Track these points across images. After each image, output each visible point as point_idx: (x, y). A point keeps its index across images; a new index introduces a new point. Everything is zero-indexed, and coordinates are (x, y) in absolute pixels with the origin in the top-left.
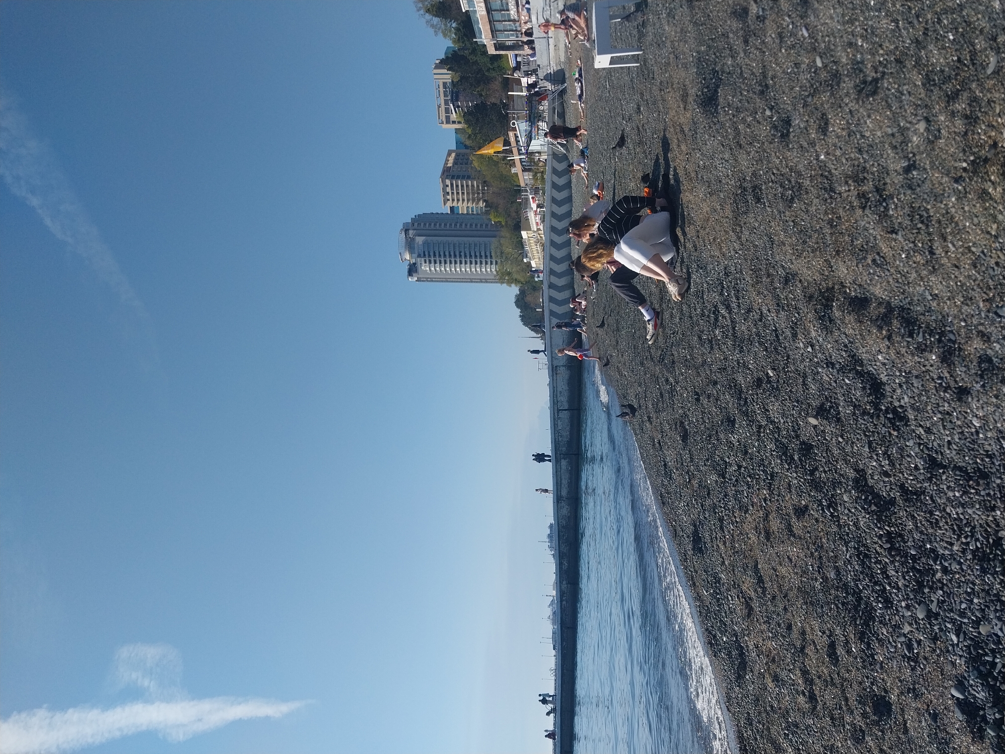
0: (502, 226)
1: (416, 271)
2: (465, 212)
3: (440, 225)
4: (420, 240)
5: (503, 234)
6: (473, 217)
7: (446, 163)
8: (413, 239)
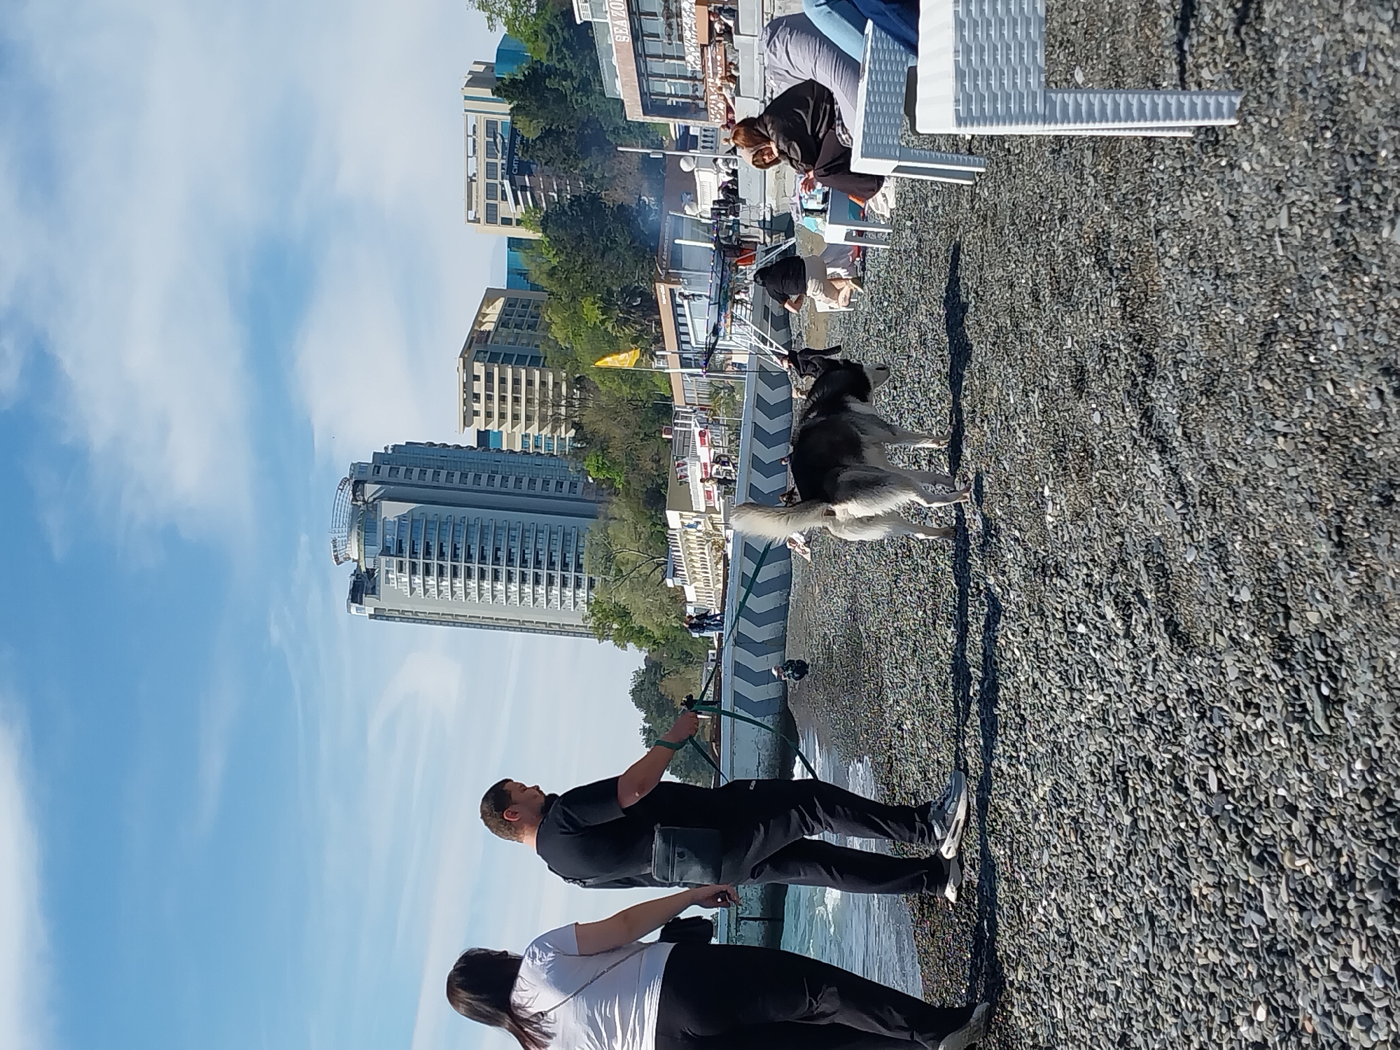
0: (617, 492)
1: (373, 591)
2: (518, 448)
3: (450, 475)
4: (391, 511)
5: (614, 510)
6: (538, 461)
7: (478, 322)
8: (372, 507)
